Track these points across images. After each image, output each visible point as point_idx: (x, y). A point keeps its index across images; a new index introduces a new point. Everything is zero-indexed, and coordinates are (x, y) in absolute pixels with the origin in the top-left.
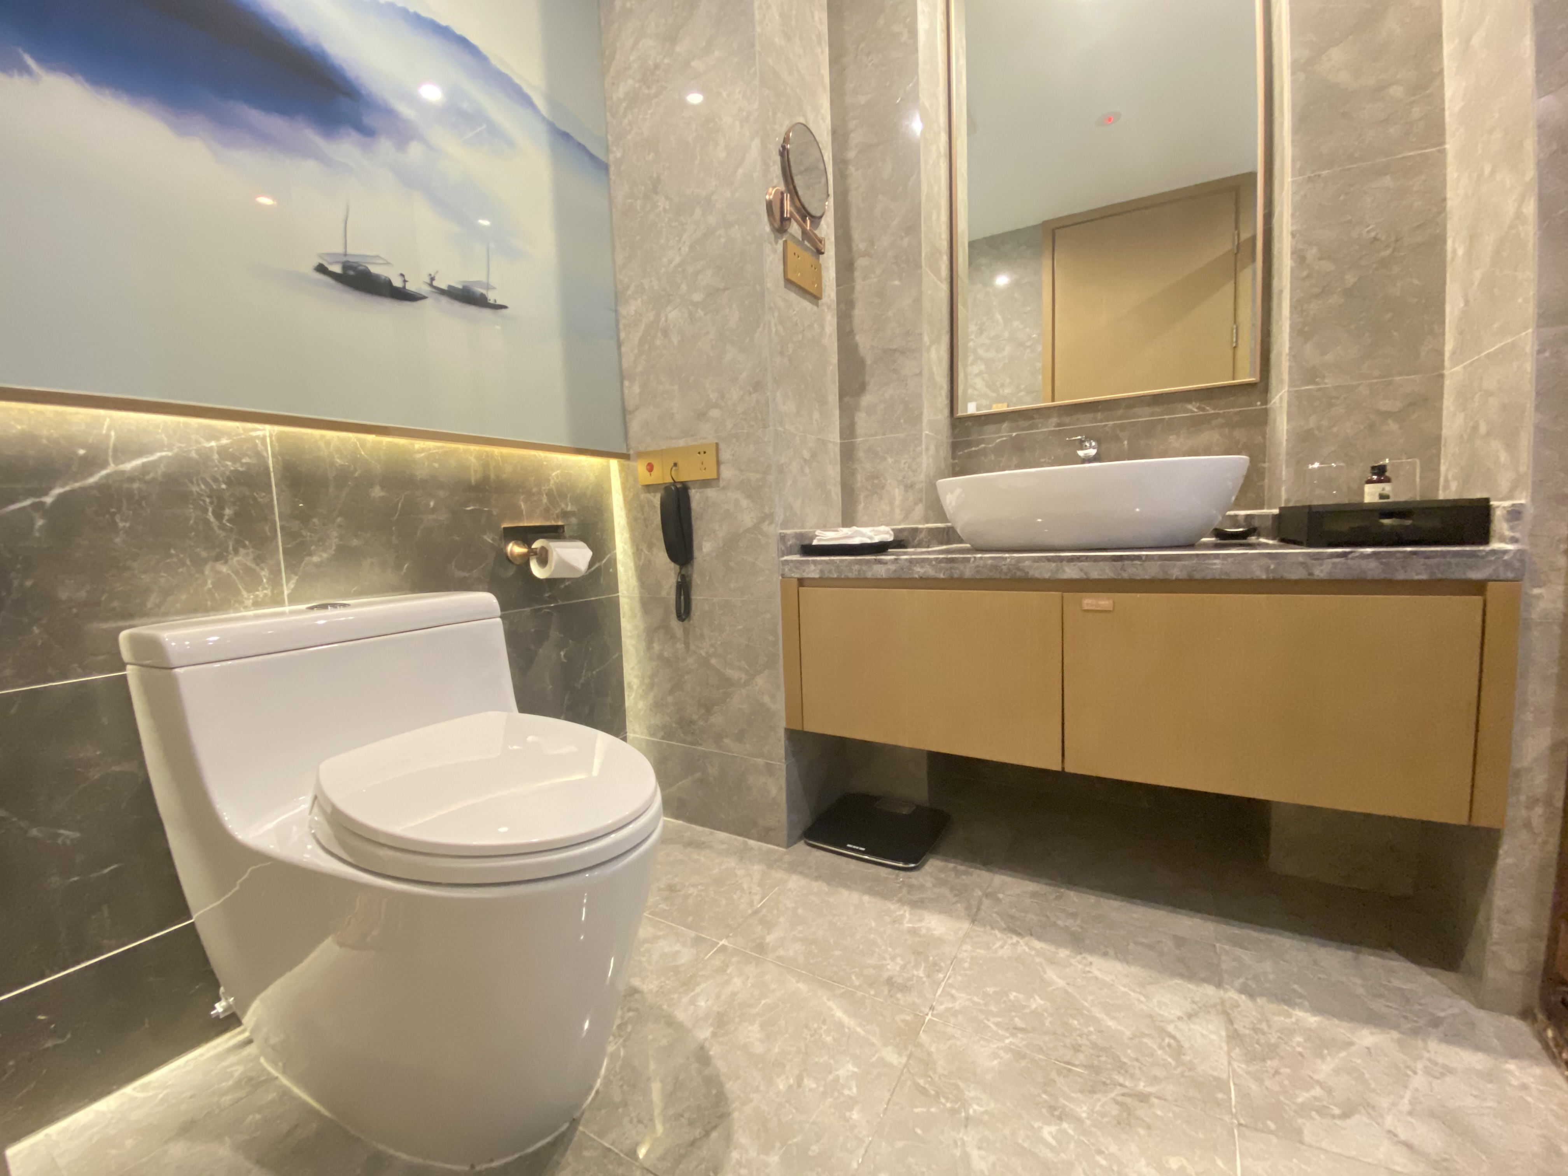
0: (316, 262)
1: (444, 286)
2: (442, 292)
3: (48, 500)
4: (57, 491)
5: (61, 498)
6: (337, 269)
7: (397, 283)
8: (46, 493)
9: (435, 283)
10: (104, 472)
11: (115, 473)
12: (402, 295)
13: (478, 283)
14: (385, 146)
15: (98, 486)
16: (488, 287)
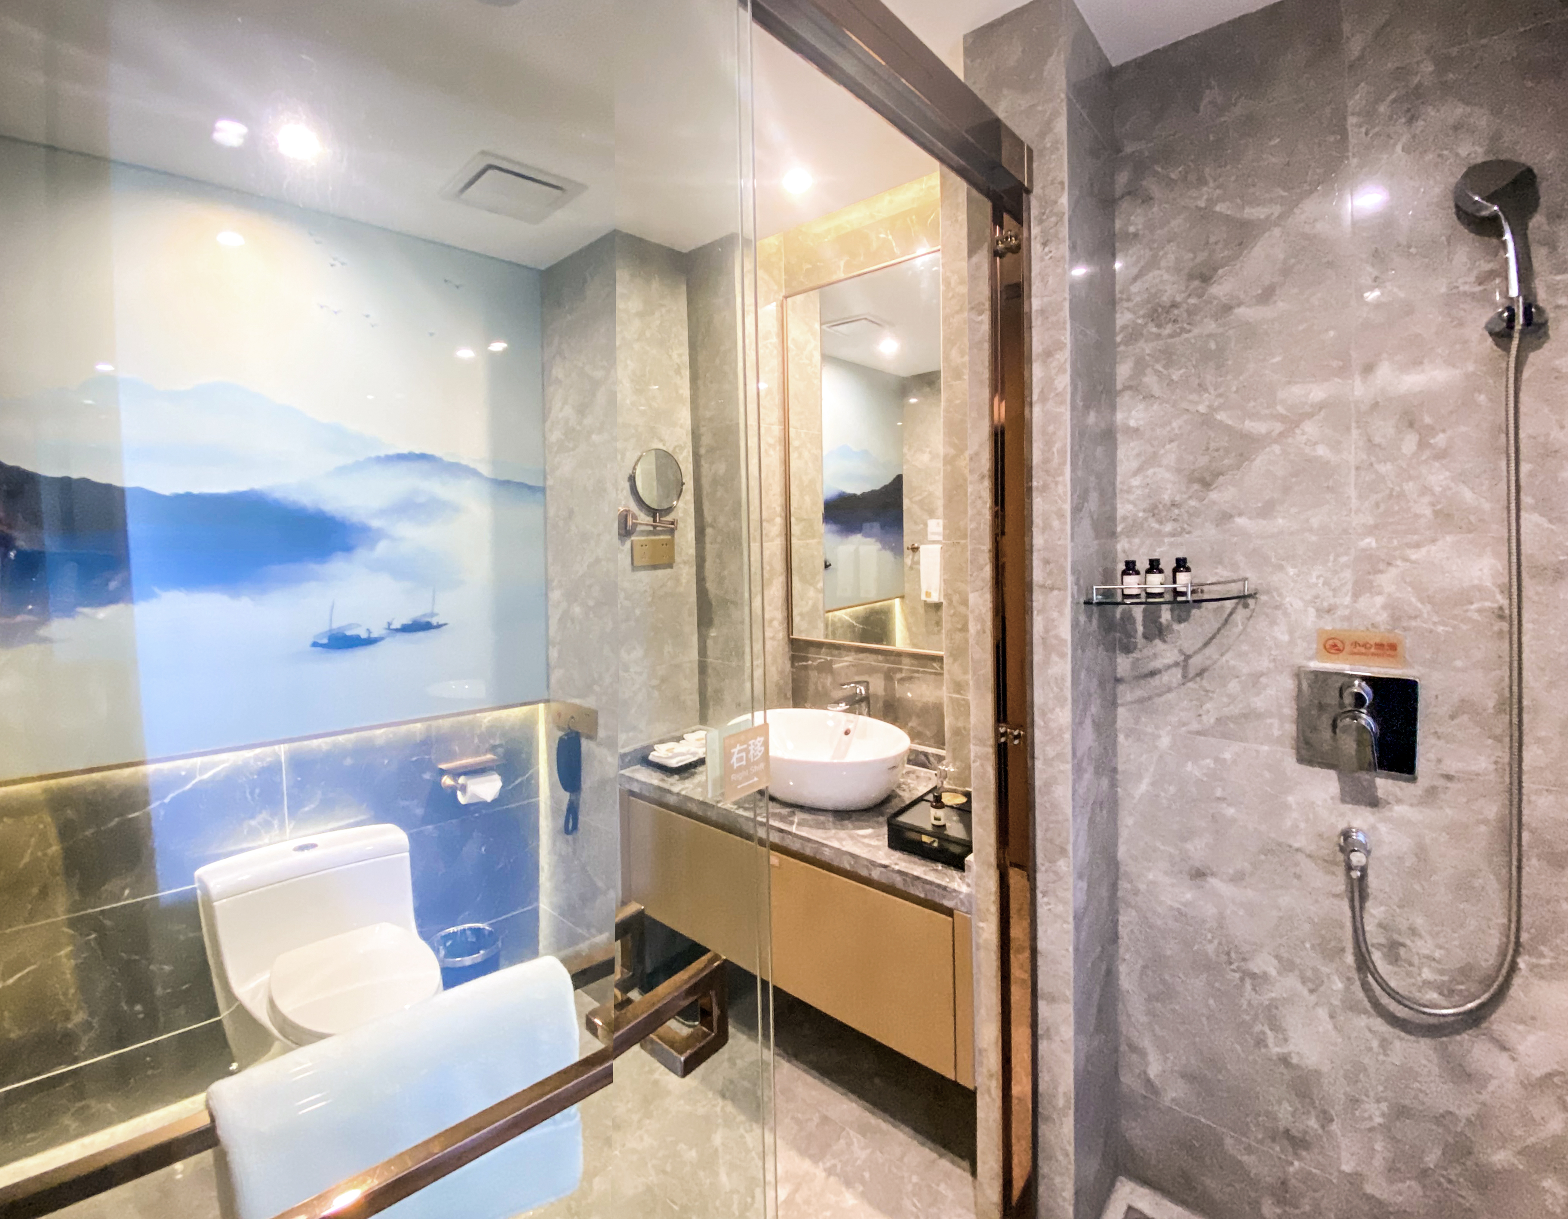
0: (311, 641)
1: (399, 626)
2: (397, 630)
3: (167, 800)
4: (171, 796)
5: (173, 799)
6: (325, 641)
7: (364, 635)
8: (164, 797)
9: (392, 627)
10: (194, 782)
11: (200, 781)
12: (370, 641)
13: (425, 615)
14: (361, 554)
15: (191, 790)
16: (433, 615)
